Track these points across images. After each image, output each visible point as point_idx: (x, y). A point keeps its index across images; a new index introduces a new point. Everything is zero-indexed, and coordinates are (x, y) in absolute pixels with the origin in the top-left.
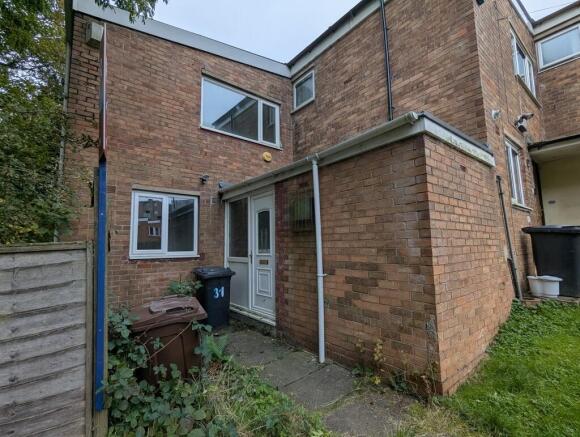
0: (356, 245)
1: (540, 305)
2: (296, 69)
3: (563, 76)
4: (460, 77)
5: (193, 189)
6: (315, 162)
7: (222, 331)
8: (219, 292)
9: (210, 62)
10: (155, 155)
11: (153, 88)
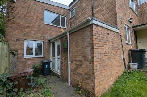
0: (77, 55)
1: (131, 71)
2: (71, 7)
3: (145, 7)
4: (111, 7)
5: (41, 39)
6: (68, 32)
7: (48, 76)
8: (47, 66)
9: (46, 6)
10: (31, 31)
11: (30, 13)
